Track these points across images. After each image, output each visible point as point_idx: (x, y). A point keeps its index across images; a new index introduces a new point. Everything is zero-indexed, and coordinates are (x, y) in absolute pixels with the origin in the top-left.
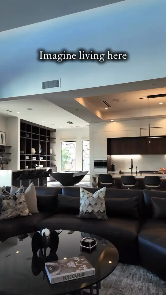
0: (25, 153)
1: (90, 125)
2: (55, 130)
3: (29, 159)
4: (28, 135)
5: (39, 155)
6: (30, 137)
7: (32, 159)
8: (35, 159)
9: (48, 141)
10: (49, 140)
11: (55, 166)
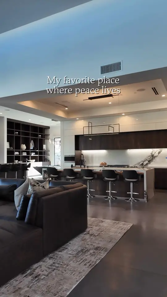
0: (13, 149)
1: (61, 124)
2: (49, 127)
3: (19, 154)
4: (17, 133)
5: (30, 151)
6: (19, 134)
7: (22, 154)
8: (26, 155)
9: (40, 138)
10: (42, 137)
11: (49, 161)
